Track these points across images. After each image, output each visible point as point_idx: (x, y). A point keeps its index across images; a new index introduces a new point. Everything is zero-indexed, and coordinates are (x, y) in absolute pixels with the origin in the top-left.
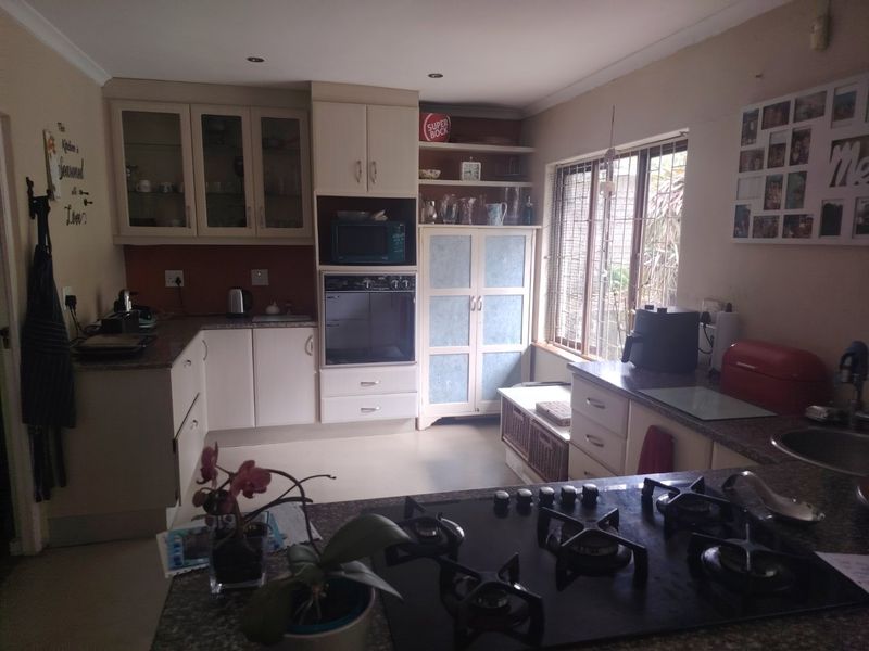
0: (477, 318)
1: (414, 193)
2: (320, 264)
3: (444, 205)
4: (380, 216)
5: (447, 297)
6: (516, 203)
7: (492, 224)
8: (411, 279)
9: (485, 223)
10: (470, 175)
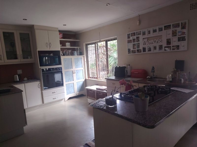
0: (75, 75)
1: (60, 50)
2: (40, 66)
3: (65, 52)
4: (52, 55)
5: (68, 71)
6: (79, 51)
7: (75, 55)
8: (61, 68)
9: (73, 55)
10: (68, 45)
